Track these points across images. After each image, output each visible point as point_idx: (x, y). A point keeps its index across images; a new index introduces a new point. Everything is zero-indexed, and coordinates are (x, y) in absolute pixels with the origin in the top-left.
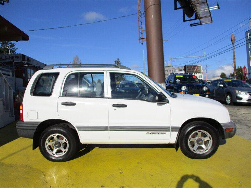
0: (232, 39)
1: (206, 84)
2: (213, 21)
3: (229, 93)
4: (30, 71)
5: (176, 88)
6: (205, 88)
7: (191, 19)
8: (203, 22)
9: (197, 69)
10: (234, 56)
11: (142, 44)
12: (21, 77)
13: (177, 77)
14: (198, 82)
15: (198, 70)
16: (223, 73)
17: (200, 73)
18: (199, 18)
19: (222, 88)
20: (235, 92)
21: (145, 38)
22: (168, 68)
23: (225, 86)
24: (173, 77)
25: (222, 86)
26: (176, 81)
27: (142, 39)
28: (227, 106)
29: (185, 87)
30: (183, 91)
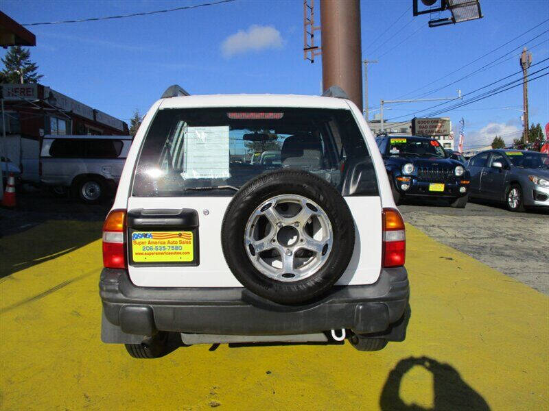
0: (523, 61)
1: (461, 161)
2: (482, 15)
3: (515, 183)
4: (57, 123)
5: (389, 169)
6: (460, 170)
7: (432, 9)
8: (459, 17)
9: (441, 127)
10: (526, 100)
11: (312, 62)
12: (36, 137)
13: (392, 141)
14: (443, 155)
15: (442, 129)
16: (498, 138)
17: (446, 137)
18: (451, 8)
19: (500, 171)
20: (532, 180)
21: (320, 47)
22: (376, 124)
23: (506, 166)
24: (384, 144)
25: (499, 165)
26: (391, 151)
27: (311, 48)
28: (511, 213)
29: (411, 165)
30: (407, 176)
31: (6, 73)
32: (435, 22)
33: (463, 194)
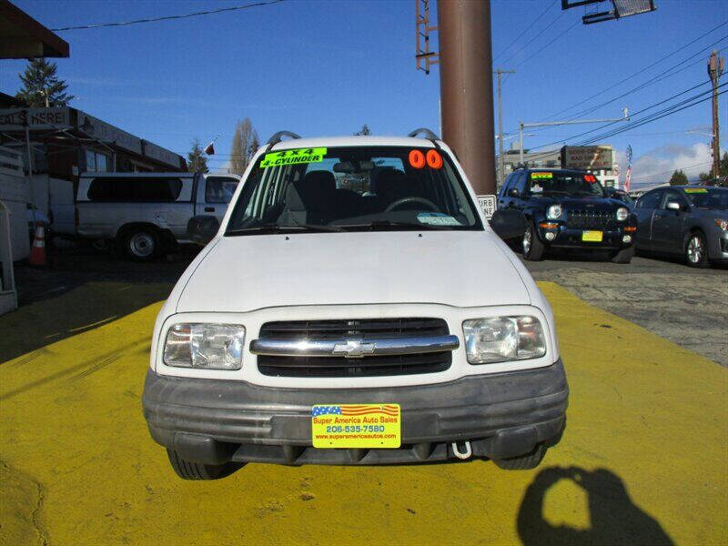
0: (712, 68)
1: (627, 202)
2: (655, 7)
3: (697, 230)
4: (95, 159)
5: (530, 212)
6: (622, 213)
8: (623, 10)
9: (598, 158)
10: (715, 120)
11: (428, 72)
12: (68, 176)
13: (534, 176)
14: (601, 193)
15: (602, 161)
16: (679, 171)
17: (609, 172)
19: (677, 215)
20: (719, 226)
21: (437, 52)
22: (514, 156)
23: (684, 208)
24: (522, 180)
25: (675, 206)
26: (532, 190)
27: (425, 55)
28: (690, 269)
29: (558, 208)
30: (552, 221)
31: (27, 93)
32: (591, 16)
33: (628, 245)
